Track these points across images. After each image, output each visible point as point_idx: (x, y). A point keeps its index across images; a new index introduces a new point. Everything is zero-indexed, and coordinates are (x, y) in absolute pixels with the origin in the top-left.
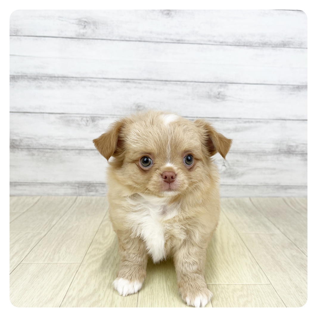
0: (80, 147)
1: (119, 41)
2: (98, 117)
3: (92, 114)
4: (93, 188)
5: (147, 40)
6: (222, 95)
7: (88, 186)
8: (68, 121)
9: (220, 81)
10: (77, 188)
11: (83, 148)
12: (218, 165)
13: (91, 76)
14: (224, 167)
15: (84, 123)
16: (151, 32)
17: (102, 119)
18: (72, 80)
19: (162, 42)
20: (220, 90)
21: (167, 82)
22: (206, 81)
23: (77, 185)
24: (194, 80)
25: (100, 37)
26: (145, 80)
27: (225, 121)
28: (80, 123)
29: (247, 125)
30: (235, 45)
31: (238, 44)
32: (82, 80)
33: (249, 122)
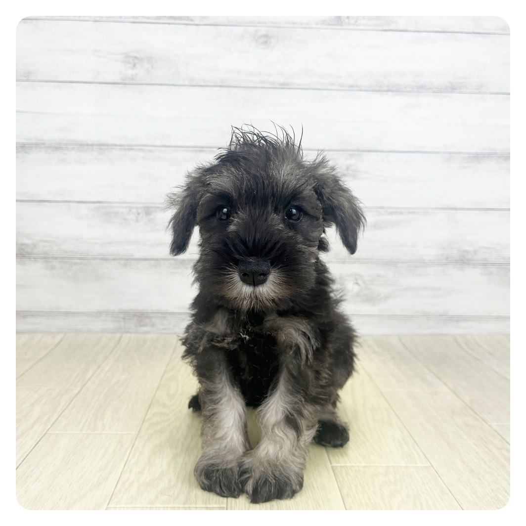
0: (126, 256)
1: (188, 87)
2: (157, 207)
3: (145, 203)
4: (147, 321)
5: (231, 84)
6: (353, 171)
7: (139, 317)
8: (108, 214)
9: (350, 148)
10: (122, 320)
11: (132, 257)
12: (346, 282)
13: (144, 143)
14: (356, 287)
15: (133, 217)
16: (239, 72)
17: (161, 211)
18: (114, 148)
19: (256, 88)
20: (349, 162)
23: (122, 316)
25: (158, 82)
28: (128, 217)
29: (393, 218)
30: (373, 91)
31: (378, 88)
32: (130, 149)
33: (396, 213)
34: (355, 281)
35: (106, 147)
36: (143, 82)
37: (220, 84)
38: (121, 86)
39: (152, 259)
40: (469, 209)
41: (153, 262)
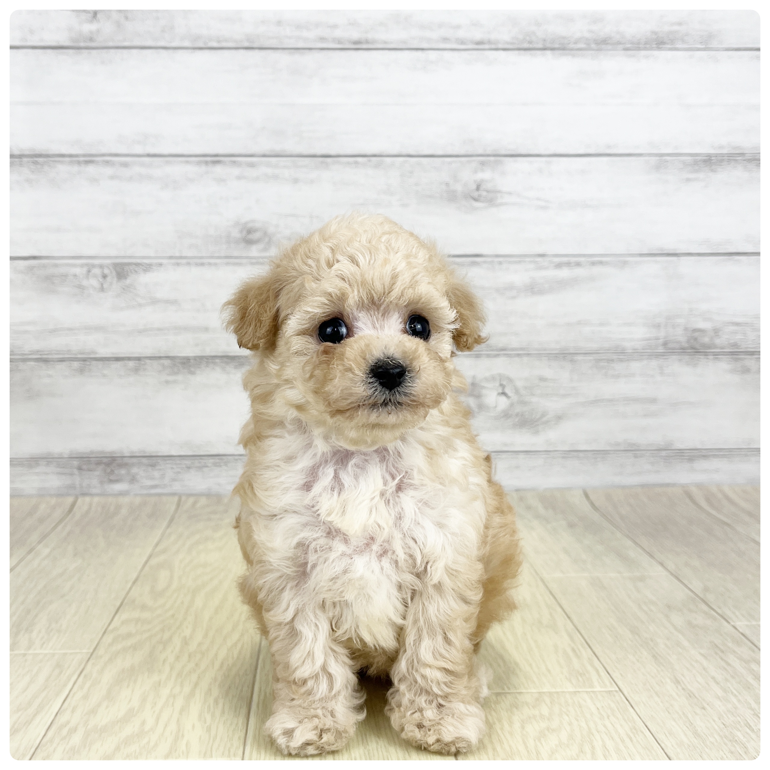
0: (83, 353)
1: (190, 51)
2: (137, 264)
3: (117, 257)
4: (123, 472)
5: (267, 44)
6: (488, 191)
7: (108, 465)
8: (49, 278)
9: (480, 152)
10: (76, 471)
11: (92, 356)
12: (484, 392)
13: (114, 151)
14: (503, 399)
15: (94, 282)
16: (279, 23)
17: (145, 271)
18: (59, 161)
19: (310, 49)
20: (480, 176)
21: (329, 160)
22: (440, 153)
23: (76, 463)
24: (405, 152)
25: (137, 42)
26: (264, 156)
27: (500, 263)
28: (85, 283)
29: (564, 273)
30: (519, 49)
31: (526, 45)
32: (87, 162)
33: (568, 264)
34: (501, 391)
35: (45, 159)
36: (111, 44)
37: (246, 44)
38: (71, 51)
39: (129, 359)
40: (699, 255)
41: (131, 364)
